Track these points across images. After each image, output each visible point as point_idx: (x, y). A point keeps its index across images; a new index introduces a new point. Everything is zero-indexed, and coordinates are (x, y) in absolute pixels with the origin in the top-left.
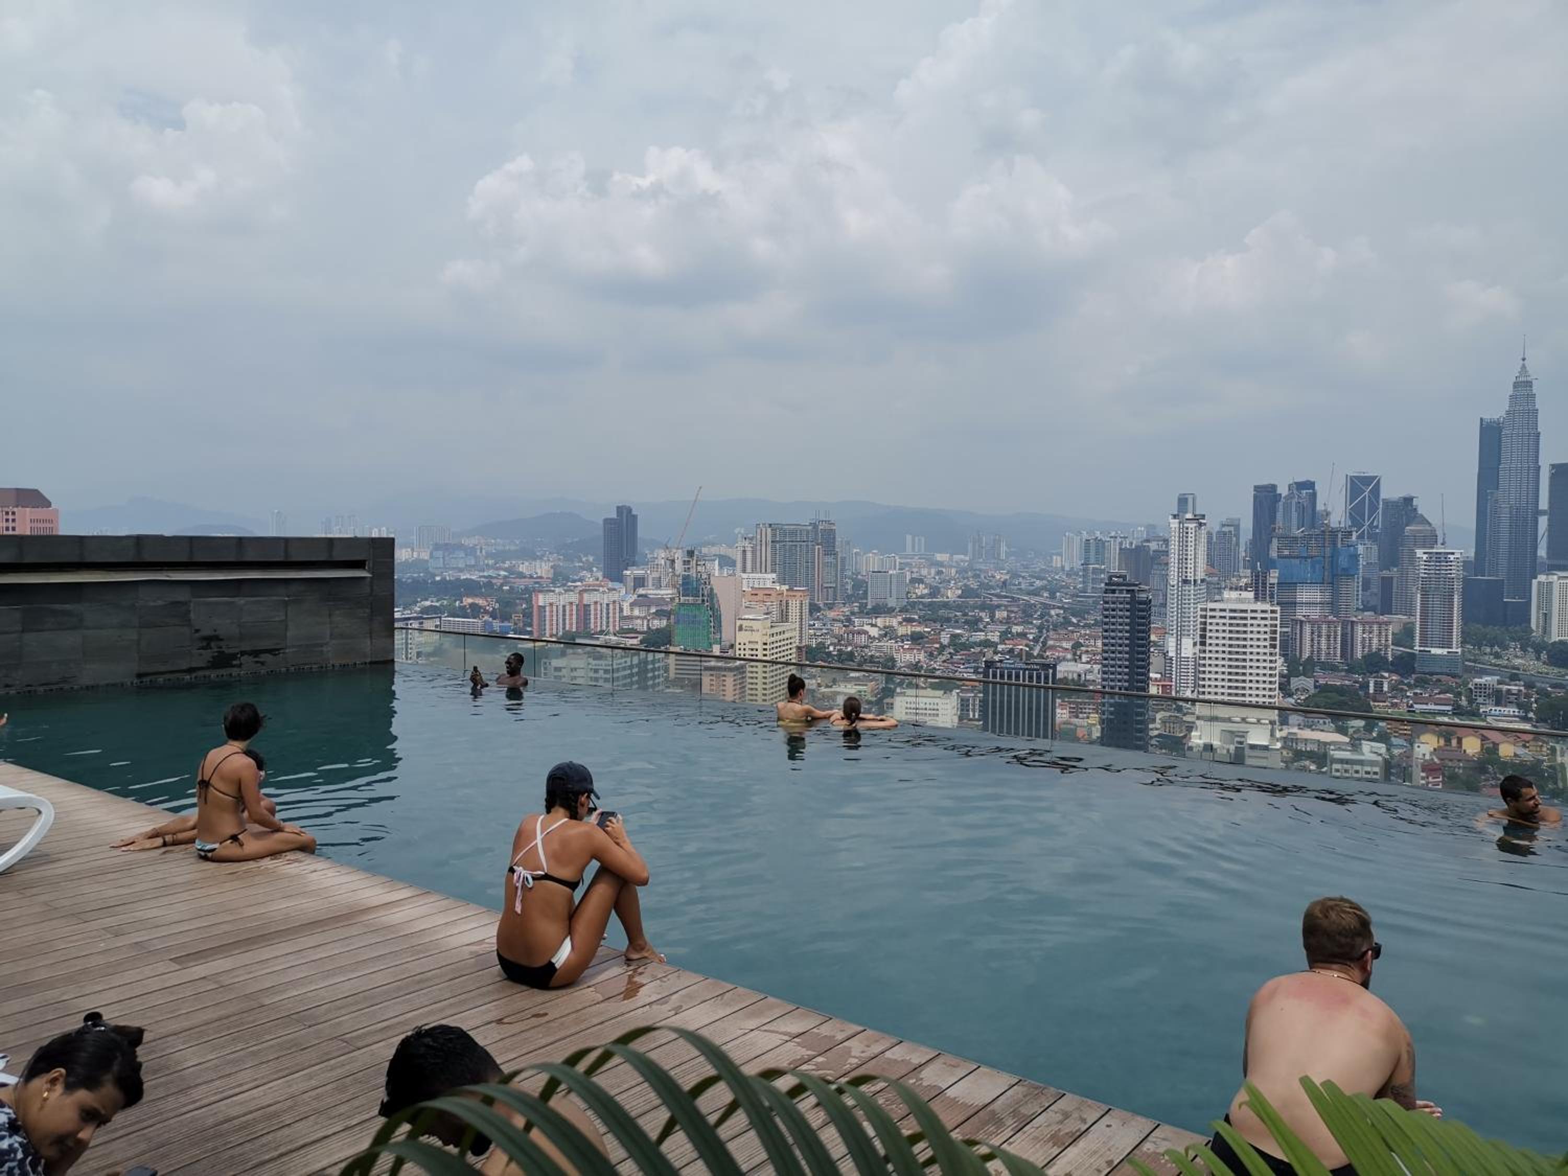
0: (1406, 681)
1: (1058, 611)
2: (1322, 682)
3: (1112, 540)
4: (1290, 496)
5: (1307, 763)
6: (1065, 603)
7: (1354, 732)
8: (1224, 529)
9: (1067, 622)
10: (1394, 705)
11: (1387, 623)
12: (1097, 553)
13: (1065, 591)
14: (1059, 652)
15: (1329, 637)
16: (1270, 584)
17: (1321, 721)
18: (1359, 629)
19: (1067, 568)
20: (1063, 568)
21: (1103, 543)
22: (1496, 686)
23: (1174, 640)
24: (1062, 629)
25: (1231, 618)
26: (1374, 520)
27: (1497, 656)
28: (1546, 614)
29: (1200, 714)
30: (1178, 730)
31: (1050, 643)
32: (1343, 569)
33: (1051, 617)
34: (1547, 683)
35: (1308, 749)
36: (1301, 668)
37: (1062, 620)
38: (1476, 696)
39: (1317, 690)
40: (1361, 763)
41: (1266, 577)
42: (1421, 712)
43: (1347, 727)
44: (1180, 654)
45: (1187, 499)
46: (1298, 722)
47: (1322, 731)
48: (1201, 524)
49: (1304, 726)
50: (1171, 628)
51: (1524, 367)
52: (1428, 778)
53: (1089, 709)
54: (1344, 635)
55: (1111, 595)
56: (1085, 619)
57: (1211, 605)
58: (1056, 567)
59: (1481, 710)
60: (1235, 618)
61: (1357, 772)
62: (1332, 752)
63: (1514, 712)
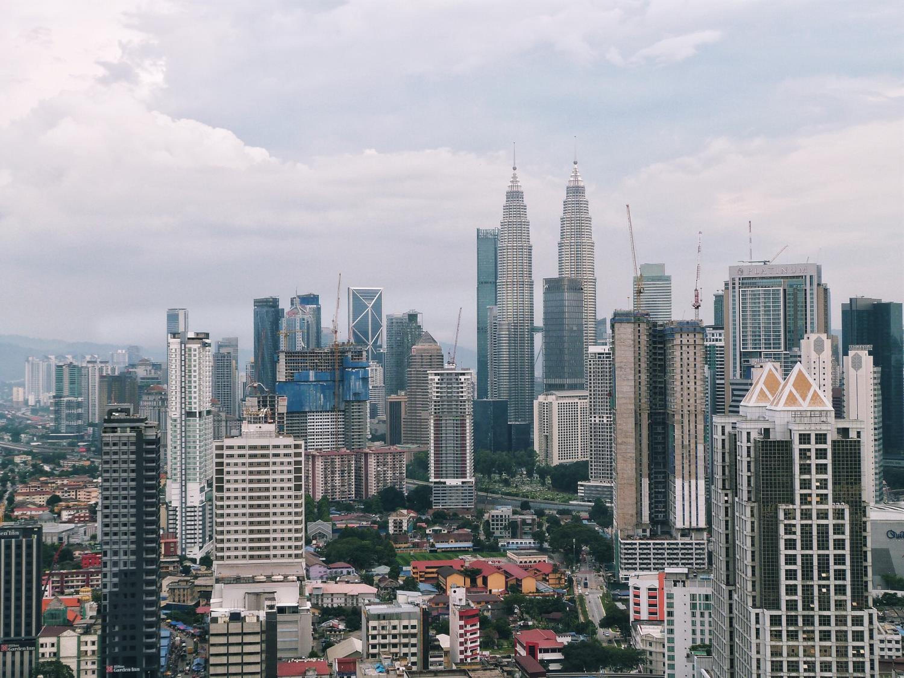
0: (424, 518)
1: (24, 458)
2: (340, 525)
3: (90, 365)
4: (293, 312)
5: (336, 622)
6: (34, 446)
7: (380, 581)
8: (222, 351)
9: (38, 471)
10: (416, 545)
11: (401, 453)
12: (72, 382)
13: (33, 431)
14: (31, 510)
15: (343, 471)
16: (279, 414)
17: (345, 571)
18: (372, 461)
19: (32, 402)
20: (26, 402)
21: (80, 369)
22: (511, 517)
23: (178, 485)
24: (32, 481)
25: (251, 456)
26: (377, 339)
27: (506, 483)
28: (547, 436)
29: (220, 576)
30: (190, 598)
31: (19, 498)
32: (355, 394)
33: (17, 465)
34: (555, 510)
35: (335, 606)
36: (316, 510)
37: (30, 468)
38: (493, 529)
39: (337, 535)
40: (398, 616)
41: (274, 406)
42: (443, 551)
43: (372, 576)
44: (186, 503)
45: (177, 315)
46: (320, 574)
47: (348, 582)
48: (205, 345)
49: (327, 578)
50: (174, 472)
51: (515, 177)
52: (466, 626)
53: (78, 581)
54: (358, 469)
55: (112, 434)
56: (60, 466)
57: (228, 442)
58: (18, 402)
59: (500, 544)
60: (255, 456)
61: (394, 628)
62: (368, 607)
63: (530, 543)
